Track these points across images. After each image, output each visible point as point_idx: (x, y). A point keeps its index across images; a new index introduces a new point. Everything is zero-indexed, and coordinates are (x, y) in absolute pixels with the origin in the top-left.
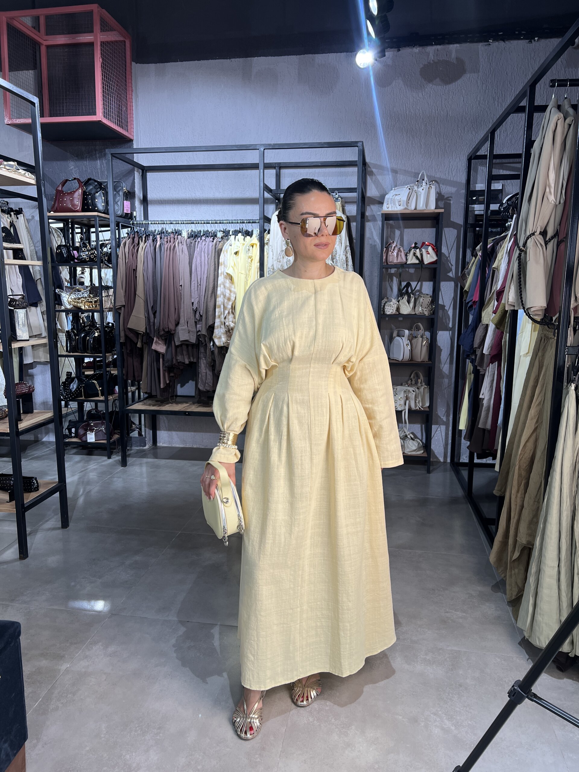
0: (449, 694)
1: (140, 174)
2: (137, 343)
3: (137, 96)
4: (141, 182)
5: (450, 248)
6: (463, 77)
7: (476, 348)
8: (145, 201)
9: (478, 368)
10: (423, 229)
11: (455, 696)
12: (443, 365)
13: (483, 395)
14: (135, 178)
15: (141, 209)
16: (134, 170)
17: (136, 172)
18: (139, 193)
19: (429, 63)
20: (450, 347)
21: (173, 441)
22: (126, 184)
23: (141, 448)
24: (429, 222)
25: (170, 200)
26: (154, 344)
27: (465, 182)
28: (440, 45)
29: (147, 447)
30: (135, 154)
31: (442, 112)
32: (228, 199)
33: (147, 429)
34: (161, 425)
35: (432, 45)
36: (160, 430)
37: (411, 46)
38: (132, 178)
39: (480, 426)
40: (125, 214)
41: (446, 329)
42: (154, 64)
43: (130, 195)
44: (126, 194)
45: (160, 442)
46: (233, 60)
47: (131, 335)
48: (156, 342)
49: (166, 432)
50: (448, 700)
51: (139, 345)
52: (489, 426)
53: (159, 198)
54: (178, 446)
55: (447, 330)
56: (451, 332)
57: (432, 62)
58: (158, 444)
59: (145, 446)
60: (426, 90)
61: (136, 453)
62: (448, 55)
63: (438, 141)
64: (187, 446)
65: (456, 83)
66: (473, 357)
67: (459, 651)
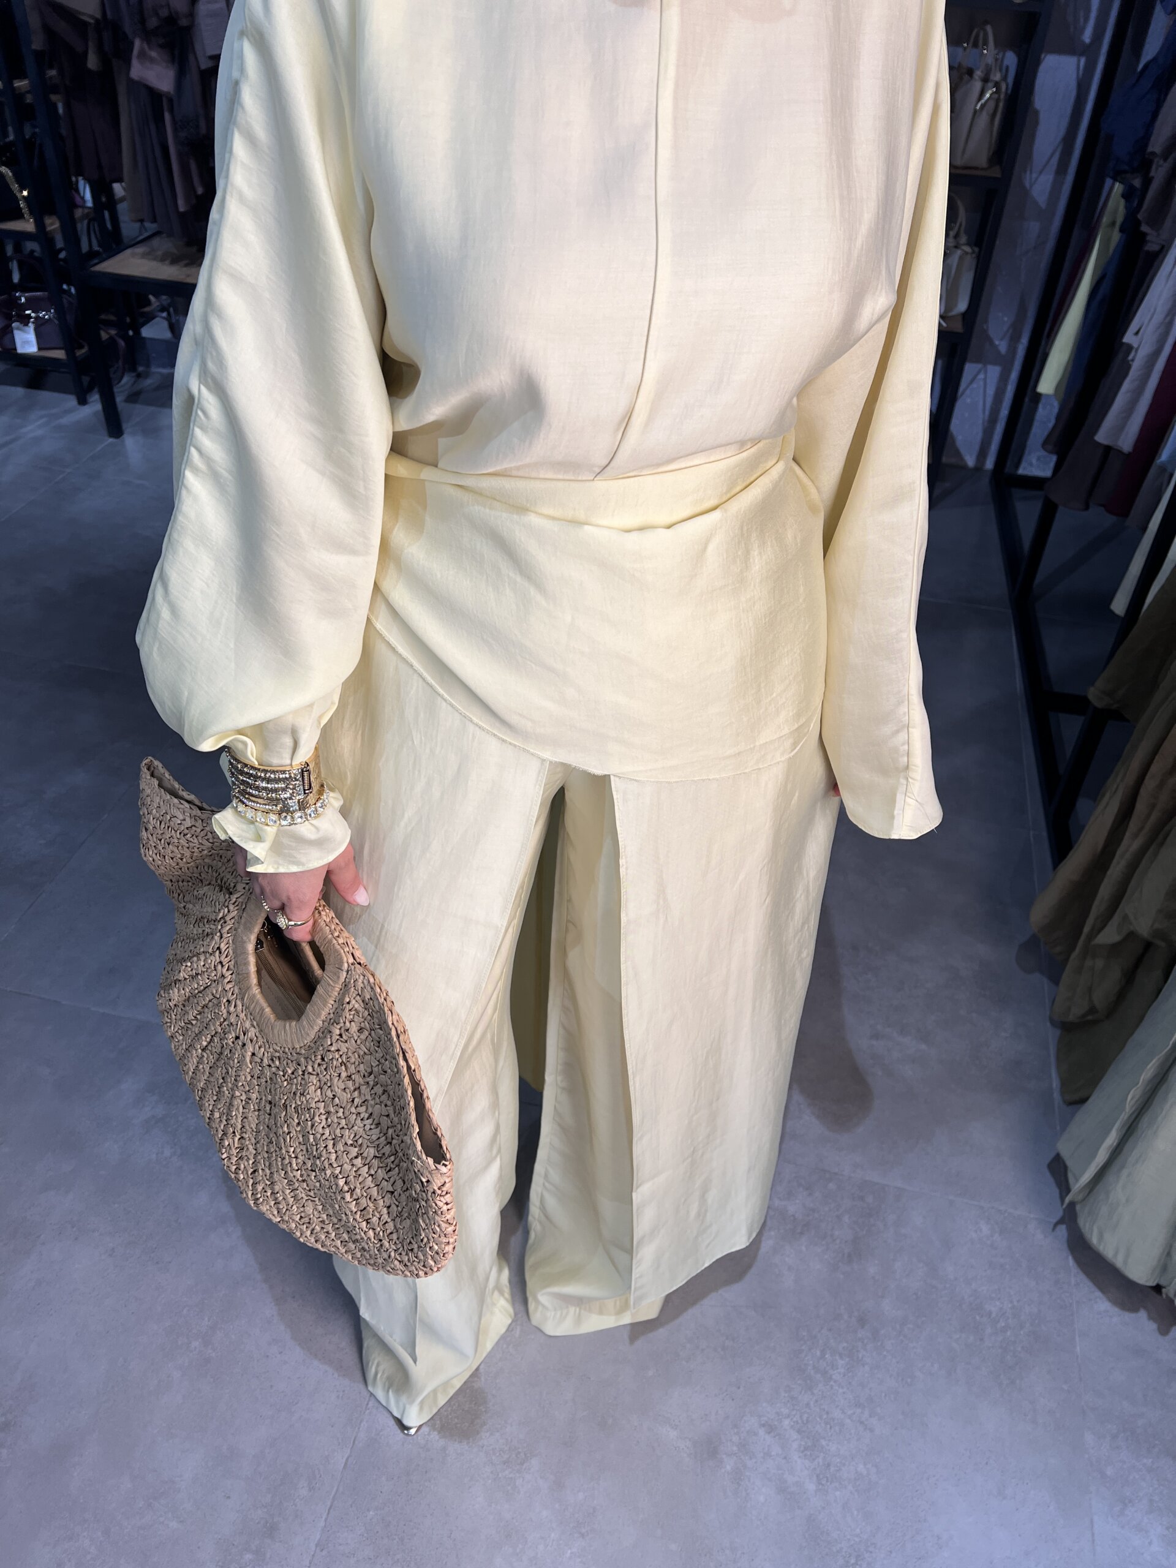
0: (823, 1352)
2: (85, 54)
7: (1153, 153)
9: (1144, 228)
11: (841, 1362)
12: (1034, 175)
13: (1137, 333)
20: (1069, 111)
26: (135, 63)
39: (1102, 436)
41: (1071, 47)
47: (61, 26)
48: (142, 55)
50: (818, 1376)
51: (92, 62)
52: (1127, 442)
55: (1072, 51)
56: (1083, 60)
66: (1137, 183)
67: (883, 1187)
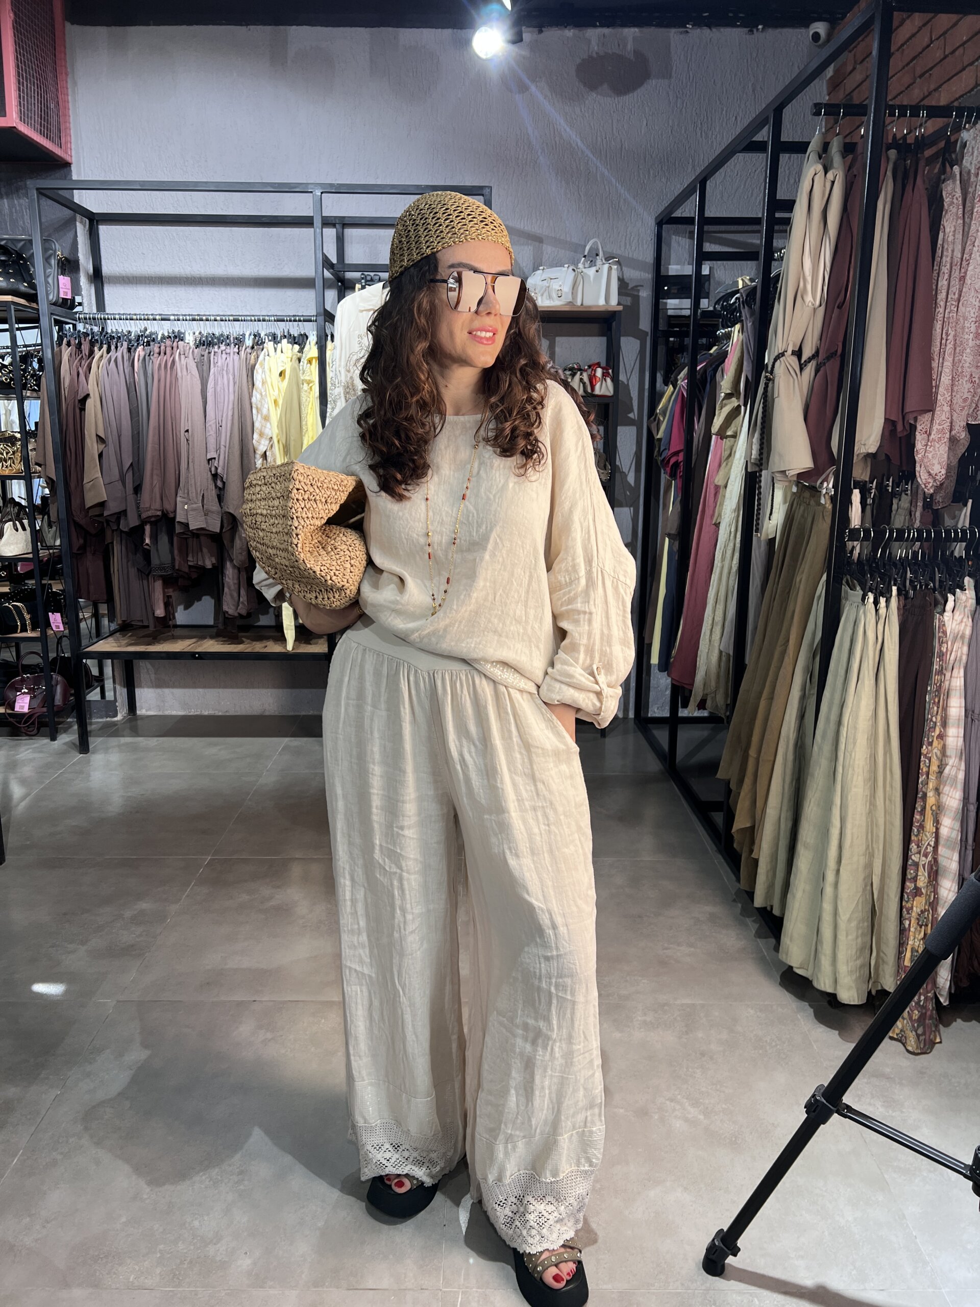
0: (687, 1069)
1: (85, 226)
3: (75, 84)
4: (88, 242)
5: (630, 371)
6: (645, 85)
8: (97, 277)
10: (586, 338)
11: (698, 1071)
14: (78, 234)
15: (90, 291)
16: (75, 220)
17: (78, 224)
18: (86, 263)
19: (590, 57)
21: (166, 704)
22: (61, 245)
23: (108, 719)
24: (595, 327)
25: (145, 277)
27: (652, 262)
28: (608, 27)
29: (119, 717)
30: (75, 191)
31: (613, 143)
32: (251, 279)
33: (118, 687)
34: (142, 679)
35: (595, 26)
36: (140, 687)
37: (561, 25)
38: (70, 235)
40: (61, 300)
42: (105, 27)
43: (69, 266)
44: (62, 262)
45: (142, 708)
46: (252, 27)
49: (151, 690)
50: (688, 1078)
53: (124, 273)
54: (174, 713)
57: (594, 55)
58: (138, 712)
59: (116, 715)
60: (587, 102)
61: (100, 729)
62: (621, 46)
63: (607, 190)
64: (191, 714)
65: (635, 93)
67: (694, 1004)
